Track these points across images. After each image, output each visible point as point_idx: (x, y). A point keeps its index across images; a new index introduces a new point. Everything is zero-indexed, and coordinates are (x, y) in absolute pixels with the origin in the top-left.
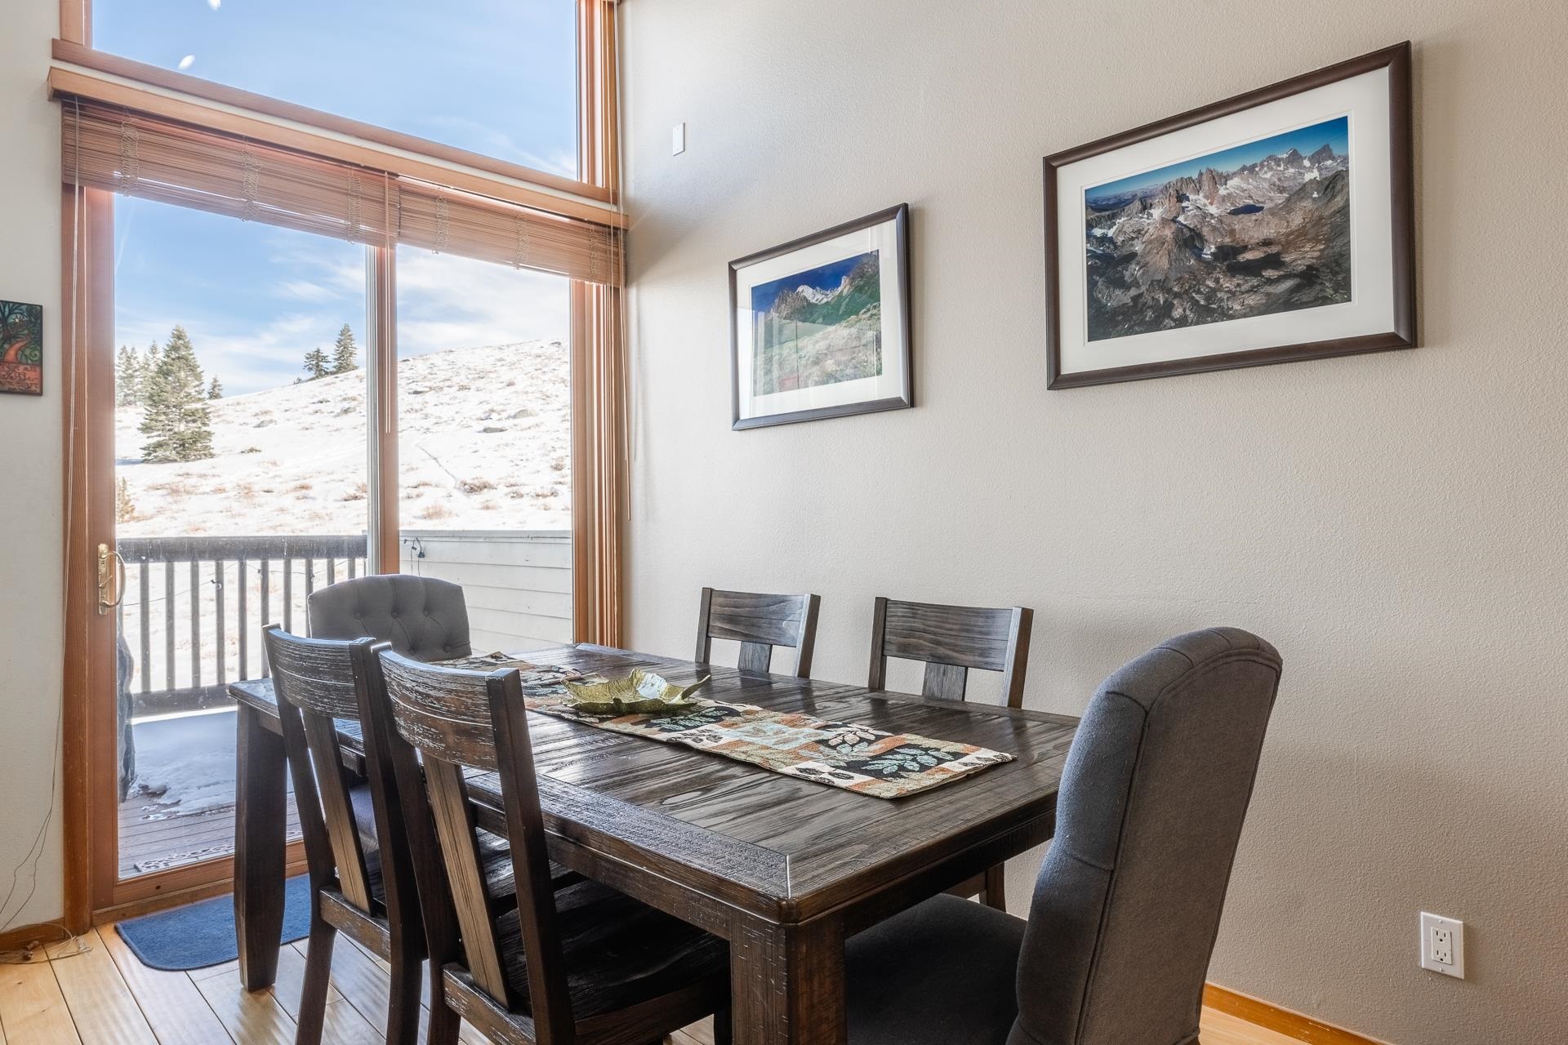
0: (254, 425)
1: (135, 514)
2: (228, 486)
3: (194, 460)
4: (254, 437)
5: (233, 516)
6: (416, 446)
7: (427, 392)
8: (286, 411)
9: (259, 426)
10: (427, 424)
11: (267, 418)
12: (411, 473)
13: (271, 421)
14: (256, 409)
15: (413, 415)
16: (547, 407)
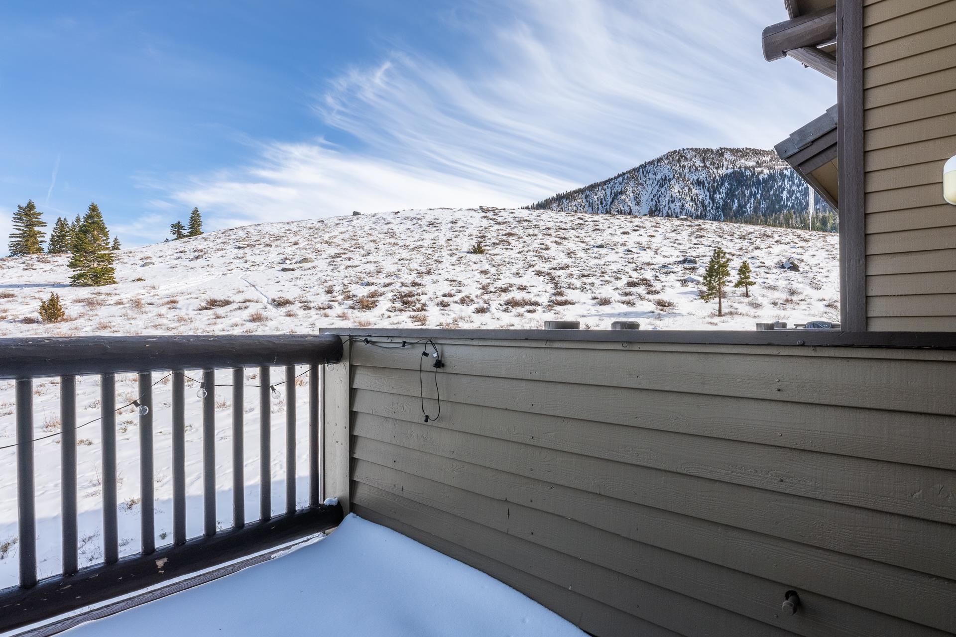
0: (140, 265)
1: (65, 317)
2: (125, 301)
3: (103, 285)
4: (140, 272)
5: (128, 319)
6: (241, 278)
7: (246, 247)
8: (160, 257)
9: (143, 266)
10: (246, 266)
11: (149, 261)
12: (240, 294)
13: (151, 263)
14: (141, 256)
15: (238, 261)
16: (319, 257)
